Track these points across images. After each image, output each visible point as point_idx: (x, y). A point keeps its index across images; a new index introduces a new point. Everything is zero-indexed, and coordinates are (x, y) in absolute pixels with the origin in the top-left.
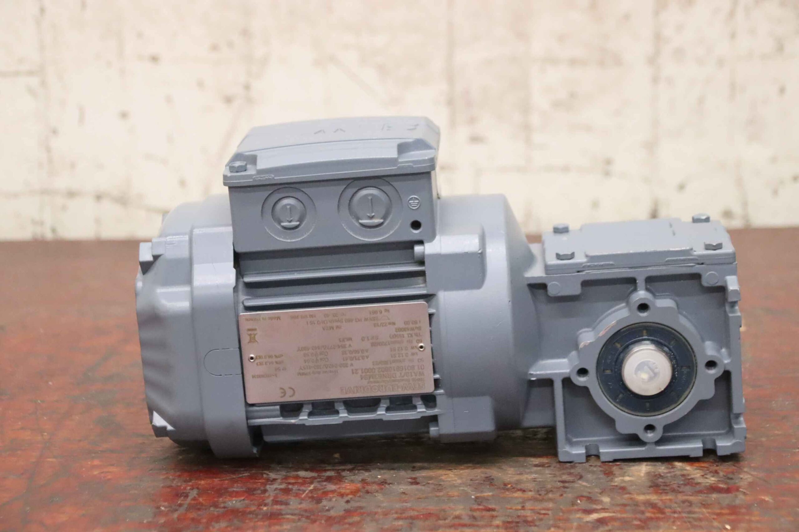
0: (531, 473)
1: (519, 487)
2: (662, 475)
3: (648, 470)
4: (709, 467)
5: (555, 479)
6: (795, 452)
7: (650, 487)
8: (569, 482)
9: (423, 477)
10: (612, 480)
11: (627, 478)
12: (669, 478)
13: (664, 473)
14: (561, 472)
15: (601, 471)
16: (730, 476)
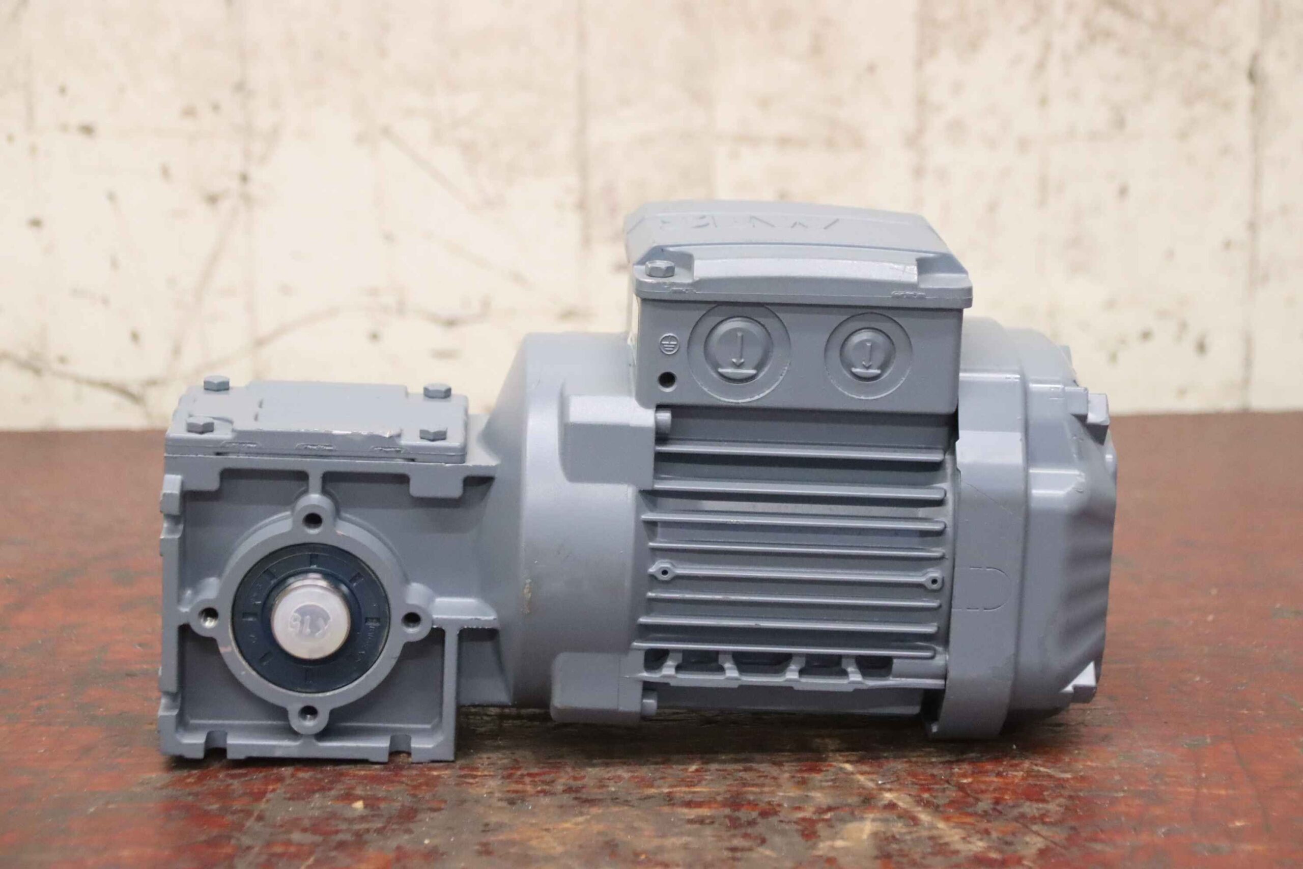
0: (682, 834)
1: (659, 858)
2: (898, 836)
3: (875, 829)
4: (976, 823)
5: (720, 844)
6: (1117, 798)
7: (877, 858)
8: (743, 850)
9: (501, 842)
10: (814, 847)
11: (839, 843)
12: (910, 843)
13: (900, 834)
14: (729, 833)
15: (797, 831)
16: (1009, 838)
